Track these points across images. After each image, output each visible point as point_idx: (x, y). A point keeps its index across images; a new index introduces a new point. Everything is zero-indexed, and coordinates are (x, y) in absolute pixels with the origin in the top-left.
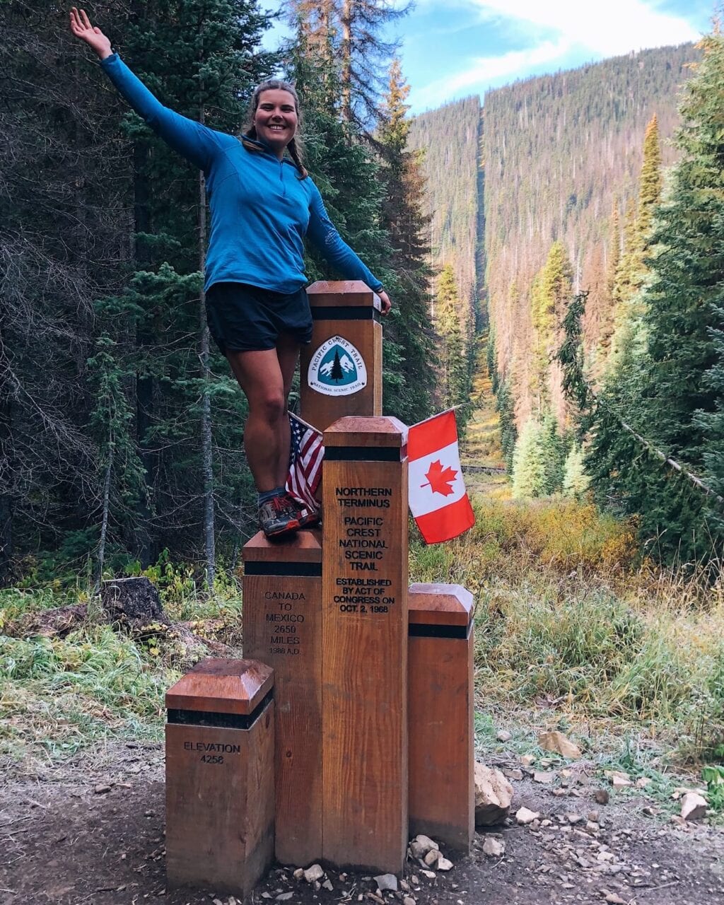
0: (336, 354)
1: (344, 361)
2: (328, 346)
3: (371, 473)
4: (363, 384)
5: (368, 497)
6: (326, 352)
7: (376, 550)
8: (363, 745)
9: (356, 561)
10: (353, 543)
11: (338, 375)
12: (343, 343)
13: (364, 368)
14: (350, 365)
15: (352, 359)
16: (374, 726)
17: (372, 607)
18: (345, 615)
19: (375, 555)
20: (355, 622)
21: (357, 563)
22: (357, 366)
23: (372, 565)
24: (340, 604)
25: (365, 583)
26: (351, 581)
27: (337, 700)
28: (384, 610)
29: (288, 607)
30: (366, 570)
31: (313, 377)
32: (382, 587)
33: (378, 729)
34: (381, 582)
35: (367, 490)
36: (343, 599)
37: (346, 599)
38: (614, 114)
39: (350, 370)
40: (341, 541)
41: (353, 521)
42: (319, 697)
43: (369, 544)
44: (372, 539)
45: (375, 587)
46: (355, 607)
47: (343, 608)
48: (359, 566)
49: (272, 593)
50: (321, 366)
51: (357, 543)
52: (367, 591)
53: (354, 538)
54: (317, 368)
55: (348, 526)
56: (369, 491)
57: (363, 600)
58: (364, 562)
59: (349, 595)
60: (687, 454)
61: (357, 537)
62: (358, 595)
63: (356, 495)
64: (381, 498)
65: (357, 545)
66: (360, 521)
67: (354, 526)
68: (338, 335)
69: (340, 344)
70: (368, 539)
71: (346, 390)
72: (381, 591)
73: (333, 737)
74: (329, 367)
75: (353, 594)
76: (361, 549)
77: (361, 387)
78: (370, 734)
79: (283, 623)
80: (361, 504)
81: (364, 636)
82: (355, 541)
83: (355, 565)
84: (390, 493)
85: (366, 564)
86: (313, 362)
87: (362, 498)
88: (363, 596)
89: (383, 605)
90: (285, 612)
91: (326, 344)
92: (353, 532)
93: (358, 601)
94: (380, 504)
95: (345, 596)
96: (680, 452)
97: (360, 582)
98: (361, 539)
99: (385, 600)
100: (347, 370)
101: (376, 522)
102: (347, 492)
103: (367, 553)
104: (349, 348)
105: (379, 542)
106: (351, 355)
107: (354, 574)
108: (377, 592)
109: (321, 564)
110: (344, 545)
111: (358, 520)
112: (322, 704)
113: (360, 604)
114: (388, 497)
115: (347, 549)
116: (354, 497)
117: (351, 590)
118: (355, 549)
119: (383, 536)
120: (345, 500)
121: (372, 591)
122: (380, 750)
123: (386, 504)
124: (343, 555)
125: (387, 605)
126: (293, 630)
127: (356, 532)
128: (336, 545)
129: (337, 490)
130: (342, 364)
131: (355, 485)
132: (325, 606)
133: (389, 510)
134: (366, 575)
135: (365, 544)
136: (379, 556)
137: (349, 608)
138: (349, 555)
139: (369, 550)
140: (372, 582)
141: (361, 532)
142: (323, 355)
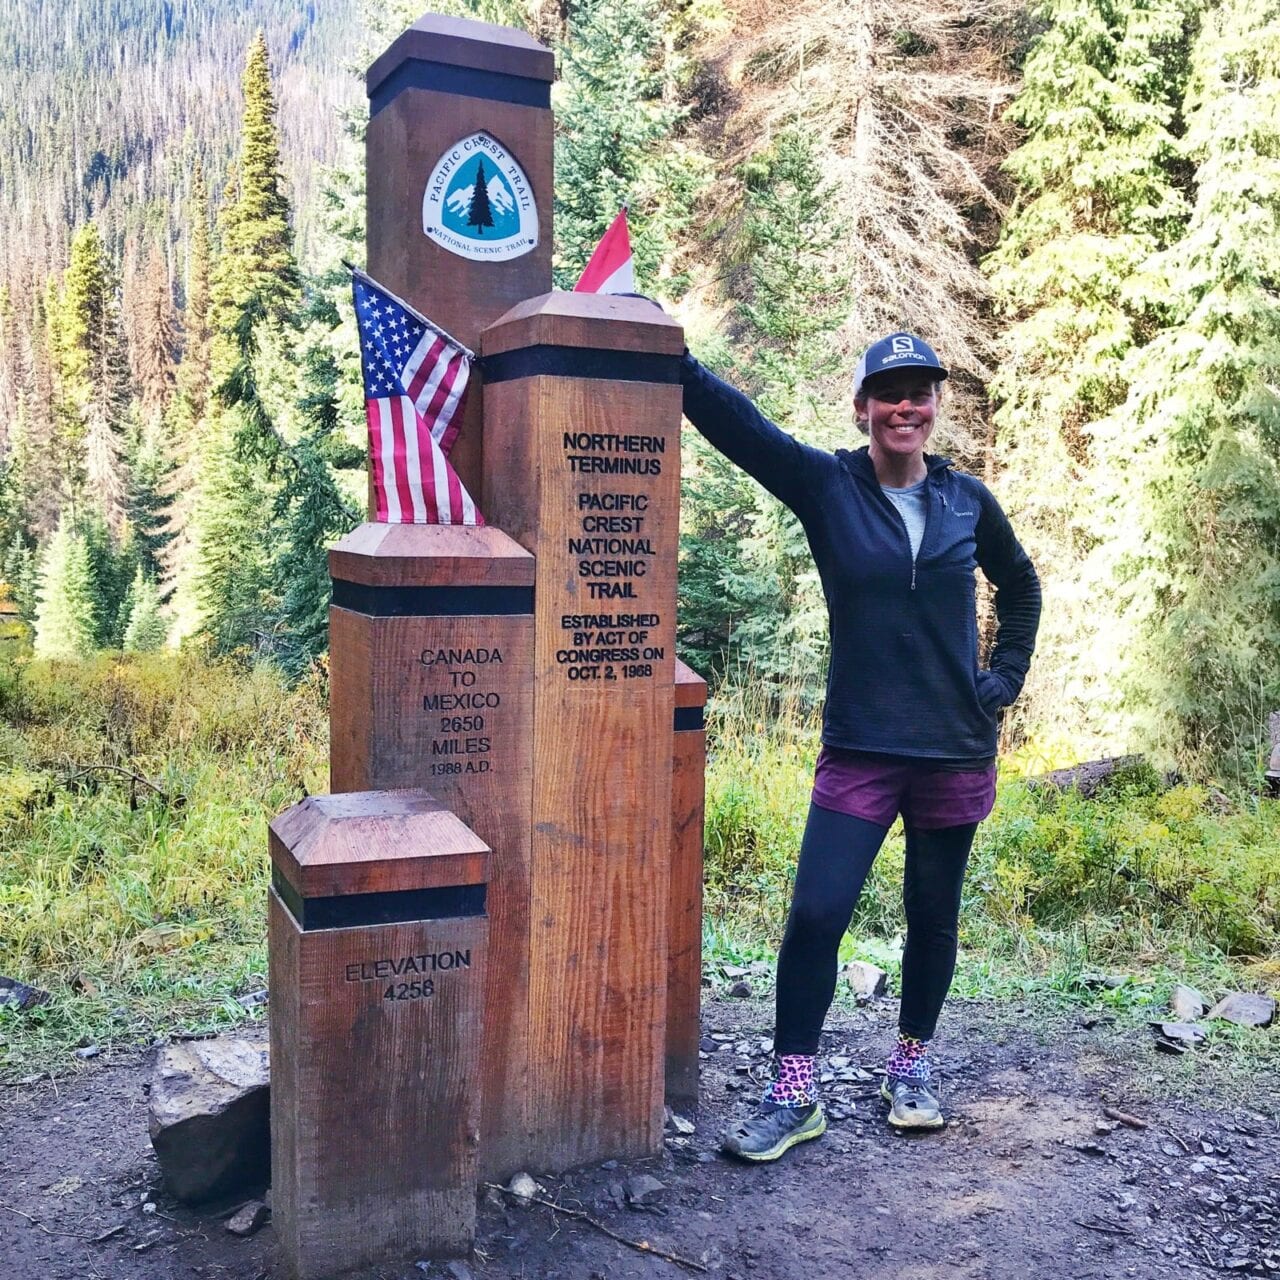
0: (480, 174)
1: (494, 188)
2: (464, 152)
3: (629, 405)
4: (531, 242)
5: (622, 454)
6: (459, 164)
7: (634, 559)
8: (604, 929)
9: (600, 580)
10: (594, 545)
11: (481, 216)
12: (494, 150)
13: (532, 208)
14: (507, 199)
15: (510, 187)
16: (624, 889)
17: (625, 668)
18: (578, 686)
19: (632, 568)
20: (595, 698)
21: (600, 585)
22: (520, 203)
23: (628, 586)
24: (569, 665)
25: (615, 622)
26: (590, 620)
27: (559, 850)
28: (646, 671)
29: (469, 678)
30: (617, 596)
31: (431, 214)
32: (643, 629)
33: (631, 896)
34: (641, 619)
35: (622, 439)
36: (573, 657)
37: (580, 656)
38: (164, 24)
39: (506, 210)
40: (571, 541)
41: (594, 502)
42: (526, 851)
43: (624, 546)
44: (628, 537)
45: (631, 629)
46: (595, 669)
47: (574, 673)
48: (605, 591)
49: (436, 652)
50: (448, 195)
51: (602, 544)
52: (617, 637)
53: (594, 535)
54: (441, 197)
55: (586, 512)
56: (625, 443)
57: (610, 655)
58: (612, 581)
59: (584, 648)
61: (602, 534)
62: (601, 646)
63: (602, 448)
64: (645, 455)
65: (602, 549)
66: (608, 503)
67: (596, 512)
68: (480, 130)
69: (487, 152)
70: (621, 536)
71: (498, 250)
72: (642, 636)
73: (549, 923)
74: (465, 196)
75: (592, 646)
76: (610, 557)
77: (528, 248)
78: (616, 907)
79: (459, 712)
80: (609, 467)
81: (610, 725)
82: (598, 541)
83: (597, 589)
84: (661, 445)
85: (617, 585)
86: (432, 183)
87: (612, 456)
88: (610, 647)
89: (644, 662)
90: (461, 689)
91: (459, 147)
92: (594, 524)
93: (600, 658)
94: (643, 469)
95: (578, 649)
97: (606, 620)
98: (608, 536)
99: (649, 654)
100: (500, 210)
101: (635, 503)
102: (584, 442)
103: (618, 563)
104: (506, 164)
105: (640, 542)
106: (510, 178)
107: (595, 607)
108: (634, 638)
109: (533, 589)
110: (578, 551)
111: (604, 499)
112: (532, 861)
113: (603, 664)
114: (658, 455)
115: (583, 557)
116: (597, 452)
117: (588, 638)
118: (597, 558)
119: (646, 531)
120: (581, 458)
121: (625, 638)
122: (634, 933)
123: (654, 467)
124: (576, 570)
125: (651, 662)
126: (478, 723)
127: (600, 523)
128: (563, 549)
129: (566, 436)
130: (492, 196)
131: (599, 426)
132: (540, 670)
133: (659, 478)
134: (616, 607)
135: (615, 547)
136: (639, 569)
137: (584, 673)
138: (586, 569)
139: (623, 558)
140: (625, 620)
141: (609, 524)
142: (454, 170)
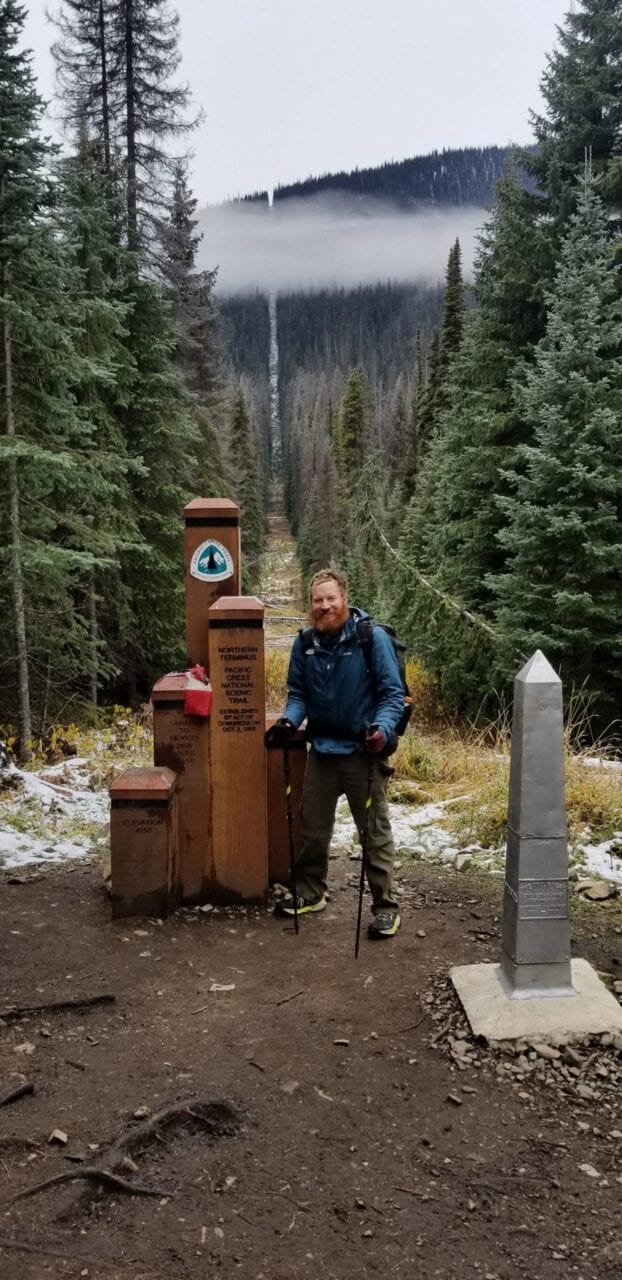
0: (211, 552)
1: (217, 557)
2: (205, 545)
3: (243, 637)
4: (231, 573)
5: (241, 653)
6: (204, 550)
7: (247, 689)
9: (234, 697)
10: (231, 685)
11: (212, 566)
12: (217, 543)
13: (231, 562)
14: (221, 559)
15: (223, 556)
17: (245, 728)
18: (226, 734)
19: (246, 693)
20: (233, 738)
22: (226, 560)
23: (245, 699)
24: (224, 727)
25: (240, 712)
26: (231, 711)
28: (254, 729)
29: (186, 730)
30: (241, 703)
31: (194, 569)
32: (252, 714)
34: (250, 711)
35: (241, 648)
36: (224, 723)
37: (227, 723)
39: (222, 563)
40: (223, 684)
41: (230, 670)
43: (242, 685)
44: (245, 682)
45: (247, 714)
46: (233, 728)
47: (226, 729)
48: (236, 701)
49: (175, 722)
50: (200, 561)
51: (234, 685)
52: (241, 717)
53: (232, 682)
54: (197, 562)
55: (228, 674)
56: (242, 650)
57: (239, 723)
58: (239, 697)
59: (229, 721)
60: (487, 609)
61: (234, 681)
62: (235, 720)
63: (233, 652)
64: (250, 653)
66: (236, 670)
67: (232, 674)
68: (211, 537)
69: (214, 544)
70: (242, 682)
71: (219, 577)
72: (251, 717)
74: (206, 560)
75: (232, 720)
76: (236, 689)
77: (230, 575)
79: (183, 742)
80: (236, 658)
81: (240, 748)
83: (233, 700)
84: (256, 650)
85: (241, 699)
86: (194, 557)
87: (237, 654)
88: (239, 720)
89: (251, 726)
90: (183, 734)
91: (203, 545)
92: (231, 678)
93: (235, 724)
94: (249, 658)
95: (226, 721)
96: (481, 607)
97: (237, 711)
98: (237, 682)
99: (254, 722)
100: (219, 563)
101: (247, 670)
102: (226, 650)
103: (241, 691)
104: (221, 547)
105: (249, 683)
106: (222, 552)
107: (233, 706)
108: (248, 717)
110: (225, 687)
111: (234, 669)
113: (237, 726)
114: (255, 653)
115: (227, 689)
116: (231, 653)
117: (230, 717)
118: (232, 689)
119: (251, 680)
120: (224, 656)
121: (245, 717)
123: (253, 657)
124: (225, 694)
125: (254, 726)
126: (190, 746)
127: (233, 677)
128: (219, 687)
129: (220, 649)
130: (216, 559)
131: (232, 645)
132: (213, 728)
133: (255, 661)
134: (240, 706)
135: (240, 685)
136: (249, 693)
137: (229, 729)
138: (228, 693)
139: (242, 689)
140: (245, 711)
141: (237, 678)
142: (201, 552)
